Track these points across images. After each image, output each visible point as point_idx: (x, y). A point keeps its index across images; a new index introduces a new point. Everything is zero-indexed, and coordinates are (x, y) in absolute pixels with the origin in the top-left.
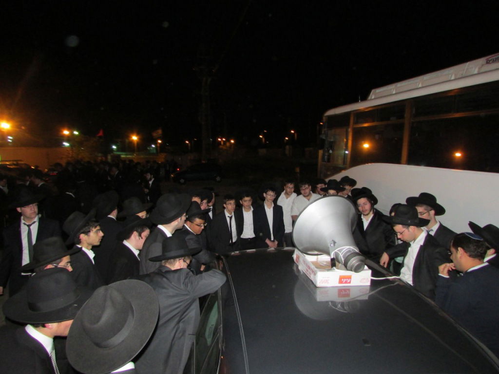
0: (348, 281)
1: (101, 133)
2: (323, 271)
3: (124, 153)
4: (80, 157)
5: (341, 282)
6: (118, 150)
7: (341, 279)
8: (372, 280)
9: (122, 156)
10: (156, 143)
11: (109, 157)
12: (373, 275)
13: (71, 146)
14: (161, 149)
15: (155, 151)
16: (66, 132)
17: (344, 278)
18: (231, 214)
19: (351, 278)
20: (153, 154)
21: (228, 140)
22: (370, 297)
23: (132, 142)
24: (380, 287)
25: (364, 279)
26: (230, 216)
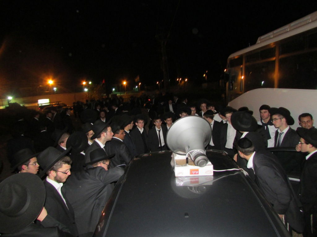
0: (197, 173)
1: (104, 81)
2: (180, 166)
3: (119, 93)
4: (93, 97)
5: (191, 173)
6: (116, 91)
7: (192, 172)
8: (214, 172)
9: (118, 95)
10: (138, 85)
11: (110, 96)
12: (214, 169)
13: (89, 91)
14: (141, 88)
15: (138, 90)
16: (84, 83)
17: (193, 171)
18: (159, 128)
19: (198, 171)
20: (137, 92)
21: (183, 79)
22: (214, 183)
23: (122, 85)
24: (223, 176)
25: (208, 171)
26: (159, 130)
